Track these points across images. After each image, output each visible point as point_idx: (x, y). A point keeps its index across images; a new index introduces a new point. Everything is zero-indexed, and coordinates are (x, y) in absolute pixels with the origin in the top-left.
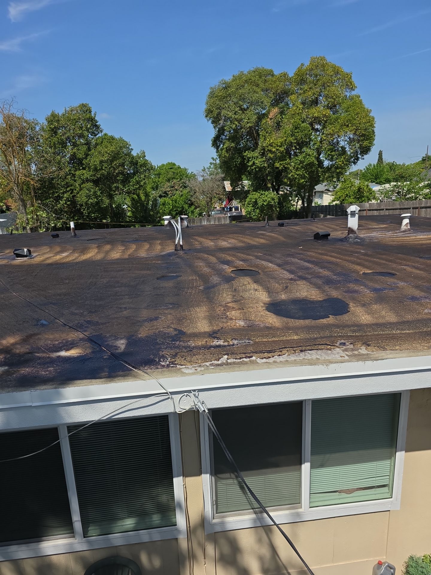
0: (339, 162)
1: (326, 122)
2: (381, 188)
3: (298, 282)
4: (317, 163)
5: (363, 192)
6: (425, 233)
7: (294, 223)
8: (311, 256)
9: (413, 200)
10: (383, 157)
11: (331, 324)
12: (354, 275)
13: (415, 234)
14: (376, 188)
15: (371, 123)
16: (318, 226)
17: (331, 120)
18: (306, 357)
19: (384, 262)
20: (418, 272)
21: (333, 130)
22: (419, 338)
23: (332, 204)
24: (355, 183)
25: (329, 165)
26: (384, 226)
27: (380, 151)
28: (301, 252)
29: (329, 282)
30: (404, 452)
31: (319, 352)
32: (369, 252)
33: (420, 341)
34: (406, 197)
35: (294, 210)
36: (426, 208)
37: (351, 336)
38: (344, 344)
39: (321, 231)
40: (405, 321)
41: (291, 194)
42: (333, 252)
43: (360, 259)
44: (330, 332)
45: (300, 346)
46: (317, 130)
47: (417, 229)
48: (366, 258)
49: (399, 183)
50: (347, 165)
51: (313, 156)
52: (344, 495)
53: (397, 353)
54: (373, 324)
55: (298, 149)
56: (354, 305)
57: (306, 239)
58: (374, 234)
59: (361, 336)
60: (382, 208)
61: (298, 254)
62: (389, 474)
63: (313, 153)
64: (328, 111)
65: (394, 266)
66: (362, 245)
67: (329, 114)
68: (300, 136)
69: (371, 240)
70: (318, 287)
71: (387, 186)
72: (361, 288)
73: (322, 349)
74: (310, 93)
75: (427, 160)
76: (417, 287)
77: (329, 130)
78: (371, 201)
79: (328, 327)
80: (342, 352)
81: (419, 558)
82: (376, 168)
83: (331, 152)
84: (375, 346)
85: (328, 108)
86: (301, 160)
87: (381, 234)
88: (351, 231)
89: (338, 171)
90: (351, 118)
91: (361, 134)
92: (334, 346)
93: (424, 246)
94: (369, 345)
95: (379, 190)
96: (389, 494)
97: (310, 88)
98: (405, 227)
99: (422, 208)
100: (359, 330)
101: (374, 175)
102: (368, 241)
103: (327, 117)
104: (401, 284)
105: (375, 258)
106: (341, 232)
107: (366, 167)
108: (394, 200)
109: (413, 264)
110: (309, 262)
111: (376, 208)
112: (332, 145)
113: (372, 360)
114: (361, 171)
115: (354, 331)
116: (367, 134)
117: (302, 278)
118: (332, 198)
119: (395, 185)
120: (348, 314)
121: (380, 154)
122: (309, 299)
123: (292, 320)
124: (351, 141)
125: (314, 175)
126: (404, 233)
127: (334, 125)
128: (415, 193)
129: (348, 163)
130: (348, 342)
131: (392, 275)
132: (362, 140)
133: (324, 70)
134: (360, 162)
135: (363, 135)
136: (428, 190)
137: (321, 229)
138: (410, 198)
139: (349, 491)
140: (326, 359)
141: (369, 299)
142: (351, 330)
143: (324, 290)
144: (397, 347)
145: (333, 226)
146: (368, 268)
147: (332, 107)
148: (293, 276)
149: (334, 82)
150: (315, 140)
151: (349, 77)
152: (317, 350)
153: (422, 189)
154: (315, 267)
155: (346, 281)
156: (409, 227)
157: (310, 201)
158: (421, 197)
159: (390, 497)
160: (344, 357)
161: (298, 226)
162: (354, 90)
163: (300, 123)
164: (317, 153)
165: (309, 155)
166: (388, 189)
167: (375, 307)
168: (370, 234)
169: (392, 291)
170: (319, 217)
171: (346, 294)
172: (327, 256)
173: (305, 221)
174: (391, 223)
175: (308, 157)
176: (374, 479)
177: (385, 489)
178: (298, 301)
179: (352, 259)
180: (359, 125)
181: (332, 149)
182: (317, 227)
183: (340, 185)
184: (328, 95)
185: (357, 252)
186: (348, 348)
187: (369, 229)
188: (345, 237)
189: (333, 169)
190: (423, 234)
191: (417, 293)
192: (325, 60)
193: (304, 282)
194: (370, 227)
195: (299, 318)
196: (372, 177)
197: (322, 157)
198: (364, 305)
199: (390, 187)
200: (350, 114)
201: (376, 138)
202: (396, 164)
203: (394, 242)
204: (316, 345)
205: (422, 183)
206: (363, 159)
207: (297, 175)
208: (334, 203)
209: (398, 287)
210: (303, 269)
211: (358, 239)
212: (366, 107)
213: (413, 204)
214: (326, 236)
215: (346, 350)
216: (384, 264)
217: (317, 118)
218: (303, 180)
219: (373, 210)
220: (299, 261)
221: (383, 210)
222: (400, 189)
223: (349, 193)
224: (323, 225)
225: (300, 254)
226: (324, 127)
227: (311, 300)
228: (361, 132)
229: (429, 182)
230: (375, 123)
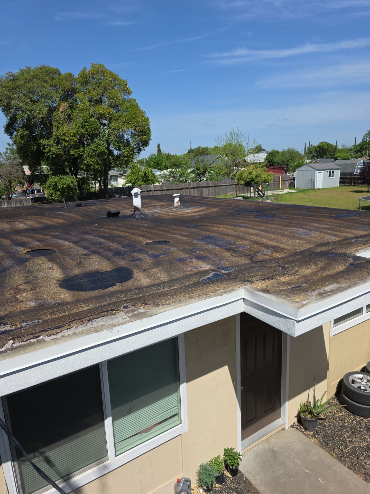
0: (125, 151)
1: (111, 118)
2: (161, 173)
3: (91, 257)
4: (108, 152)
5: (149, 176)
6: (191, 208)
7: (91, 204)
8: (104, 232)
9: (184, 182)
10: (161, 149)
11: (117, 291)
12: (138, 245)
13: (184, 209)
14: (158, 173)
15: (146, 121)
16: (112, 205)
17: (114, 117)
18: (93, 326)
19: (161, 232)
20: (185, 238)
21: (117, 126)
22: (183, 290)
23: (125, 186)
24: (141, 169)
25: (118, 154)
26: (163, 203)
27: (158, 144)
28: (95, 229)
29: (118, 253)
30: (186, 383)
31: (105, 318)
32: (151, 226)
33: (184, 294)
34: (180, 180)
35: (93, 192)
36: (194, 188)
37: (133, 299)
38: (127, 307)
39: (114, 209)
40: (174, 279)
41: (88, 178)
42: (123, 227)
43: (144, 232)
44: (116, 298)
45: (88, 317)
46: (105, 125)
47: (185, 205)
48: (149, 230)
49: (174, 170)
50: (132, 154)
51: (103, 146)
52: (144, 434)
53: (166, 307)
54: (151, 286)
55: (90, 139)
56: (137, 271)
57: (101, 217)
58: (155, 211)
59: (141, 297)
60: (164, 188)
61: (92, 231)
62: (177, 404)
63: (103, 143)
64: (111, 110)
65: (169, 235)
66: (146, 220)
67: (112, 113)
68: (90, 129)
69: (152, 215)
70: (108, 259)
71: (165, 171)
72: (143, 256)
73: (107, 315)
74: (94, 93)
75: (191, 152)
76: (184, 250)
77: (114, 125)
78: (155, 183)
79: (114, 293)
80: (124, 314)
81: (207, 464)
82: (157, 157)
83: (118, 143)
84: (151, 304)
85: (111, 107)
86: (94, 149)
87: (161, 210)
88: (136, 209)
89: (125, 159)
90: (131, 117)
91: (140, 130)
92: (118, 310)
93: (190, 218)
94: (146, 304)
95: (160, 175)
96: (179, 421)
97: (94, 89)
98: (177, 204)
99: (191, 188)
100: (140, 292)
101: (156, 163)
102: (150, 216)
103: (111, 114)
104: (173, 249)
105: (155, 230)
106: (130, 210)
107: (149, 156)
108: (171, 183)
109: (182, 233)
110: (102, 237)
111: (160, 189)
112: (118, 138)
113: (148, 317)
114: (146, 159)
115: (136, 294)
116: (145, 130)
117: (95, 252)
118: (125, 181)
119: (171, 171)
120: (131, 280)
121: (159, 146)
122: (100, 271)
123: (83, 292)
124: (133, 136)
125: (106, 162)
126: (176, 209)
127: (118, 121)
128: (185, 177)
129: (132, 153)
130: (130, 304)
131: (166, 242)
132: (141, 135)
133: (104, 76)
134: (142, 152)
135: (141, 131)
136: (194, 175)
137: (114, 208)
138: (182, 181)
139: (148, 430)
140: (110, 324)
141: (149, 265)
142: (133, 294)
143: (113, 261)
144: (168, 302)
145: (124, 205)
146: (150, 238)
147: (114, 106)
148: (87, 251)
149: (114, 86)
150: (104, 133)
151: (125, 83)
152: (103, 316)
153: (189, 174)
154: (106, 241)
155: (132, 251)
156: (179, 204)
157: (106, 184)
158: (189, 180)
159: (180, 422)
160: (126, 319)
161: (95, 206)
162: (130, 95)
163: (89, 117)
164: (107, 144)
165: (100, 145)
166: (166, 174)
167: (153, 270)
168: (152, 210)
169: (166, 255)
170: (115, 197)
171: (131, 263)
172: (118, 231)
173: (100, 201)
174: (168, 201)
175: (99, 147)
176: (167, 412)
177: (176, 418)
178: (90, 274)
179: (138, 232)
180: (137, 123)
181: (118, 141)
182: (110, 206)
183: (129, 171)
184: (109, 96)
185: (142, 226)
186: (129, 310)
187: (152, 206)
188: (133, 214)
189: (122, 158)
190: (189, 208)
191: (184, 255)
192: (104, 67)
193: (97, 256)
194: (153, 204)
195: (90, 290)
196: (154, 164)
197: (111, 147)
198: (144, 270)
199: (167, 172)
200: (129, 114)
201: (152, 134)
202: (171, 155)
203: (169, 216)
204: (102, 312)
205: (189, 170)
206: (145, 150)
207: (92, 162)
208: (127, 185)
209: (170, 252)
210: (96, 244)
211: (142, 215)
212: (141, 109)
213: (185, 185)
214: (117, 214)
215: (128, 312)
216: (162, 234)
217: (103, 114)
218: (98, 166)
219: (157, 191)
220: (93, 237)
221: (164, 190)
222: (175, 174)
223: (138, 177)
224: (115, 204)
225: (94, 231)
226: (110, 123)
227: (102, 271)
228: (140, 129)
229: (194, 169)
230: (149, 122)
